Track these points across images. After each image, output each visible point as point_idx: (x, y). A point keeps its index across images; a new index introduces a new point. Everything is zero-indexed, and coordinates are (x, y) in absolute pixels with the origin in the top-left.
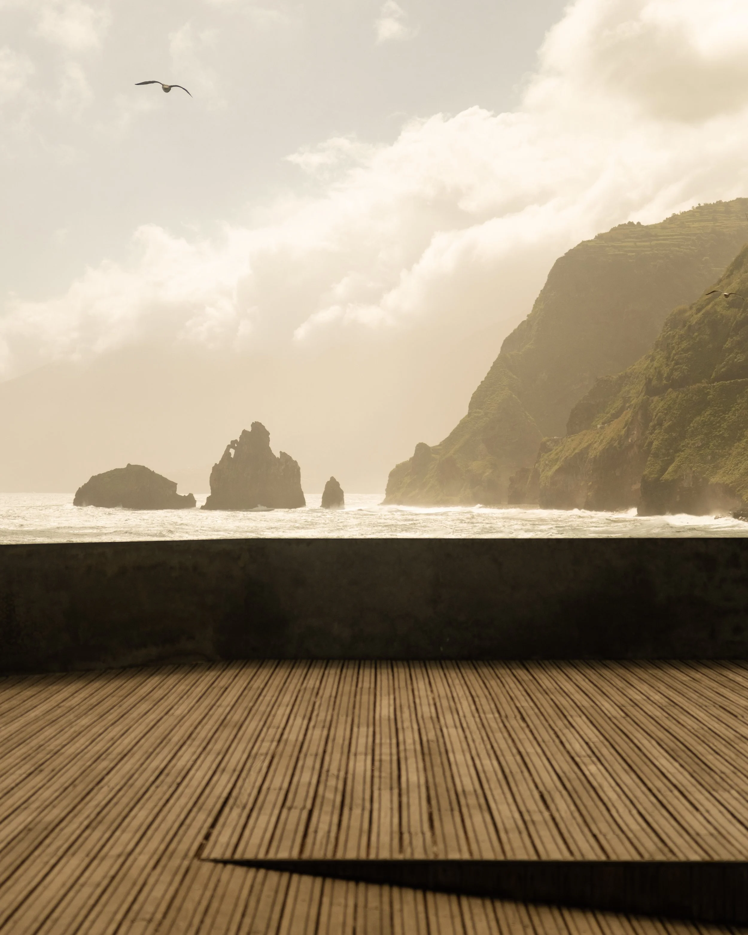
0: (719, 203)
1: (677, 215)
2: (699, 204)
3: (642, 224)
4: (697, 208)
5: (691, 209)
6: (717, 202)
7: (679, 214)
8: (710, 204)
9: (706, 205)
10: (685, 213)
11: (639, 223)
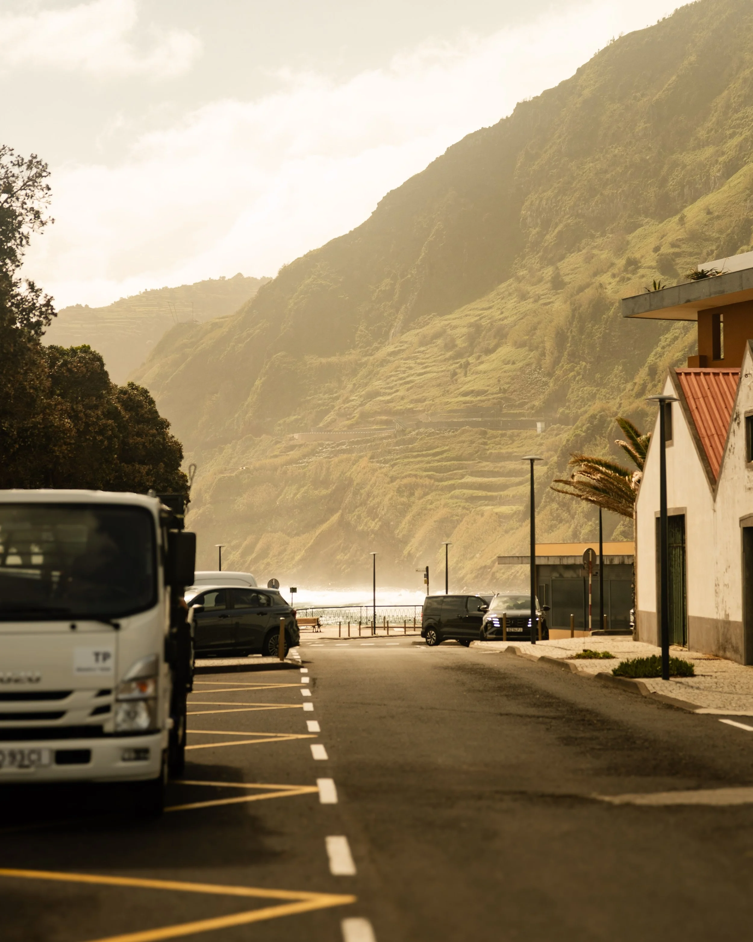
0: (165, 289)
1: (125, 299)
2: (146, 290)
3: (90, 306)
4: (144, 293)
5: (138, 294)
6: (163, 288)
7: (127, 298)
8: (157, 290)
9: (153, 291)
10: (132, 297)
11: (87, 306)
